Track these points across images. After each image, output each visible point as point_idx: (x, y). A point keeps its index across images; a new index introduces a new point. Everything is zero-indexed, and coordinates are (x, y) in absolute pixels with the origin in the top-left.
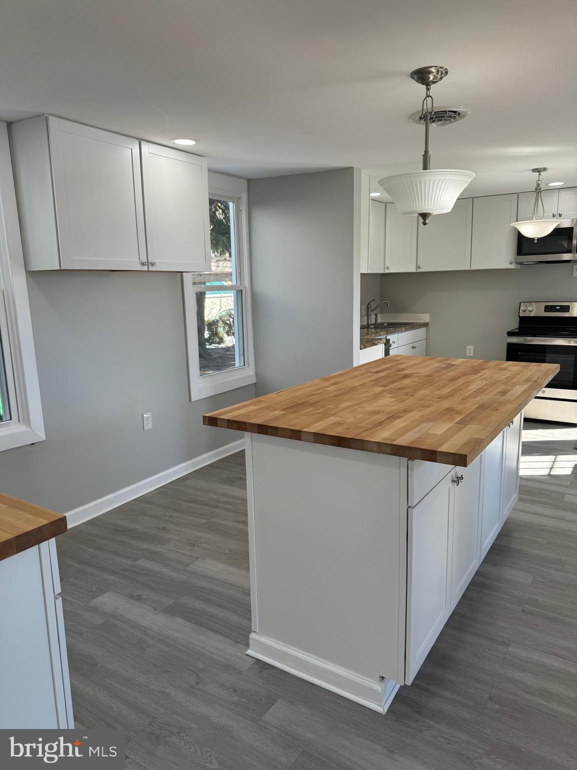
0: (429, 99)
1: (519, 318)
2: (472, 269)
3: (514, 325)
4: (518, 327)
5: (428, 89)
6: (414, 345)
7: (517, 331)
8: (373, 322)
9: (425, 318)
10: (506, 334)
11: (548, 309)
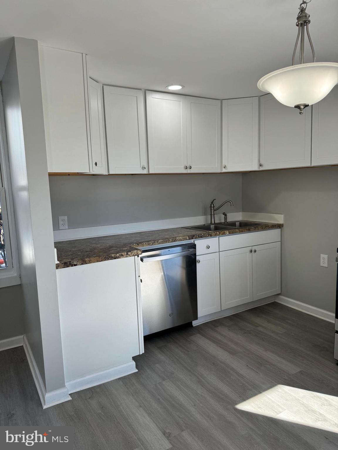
2: (312, 165)
6: (254, 248)
9: (280, 219)
10: (337, 250)
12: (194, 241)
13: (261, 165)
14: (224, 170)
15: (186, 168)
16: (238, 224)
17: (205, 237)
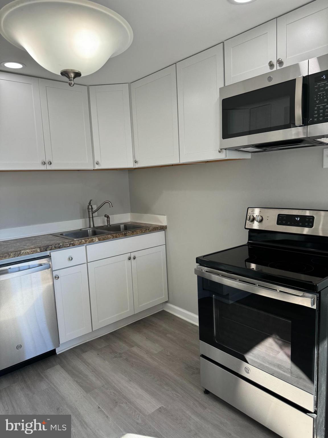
1: (246, 231)
6: (133, 255)
11: (282, 220)
12: (50, 253)
13: (136, 162)
14: (97, 167)
15: (44, 163)
16: (122, 226)
17: (65, 247)
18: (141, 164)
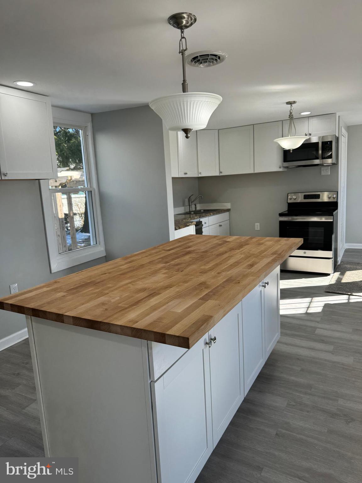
0: (183, 40)
1: (287, 204)
2: (256, 172)
3: (284, 209)
4: (287, 210)
5: (182, 32)
6: (221, 224)
7: (287, 212)
8: (194, 209)
9: (228, 206)
10: (278, 214)
11: (306, 197)
12: (199, 220)
13: (221, 173)
14: (200, 176)
15: (185, 174)
17: (204, 217)
18: (224, 174)
